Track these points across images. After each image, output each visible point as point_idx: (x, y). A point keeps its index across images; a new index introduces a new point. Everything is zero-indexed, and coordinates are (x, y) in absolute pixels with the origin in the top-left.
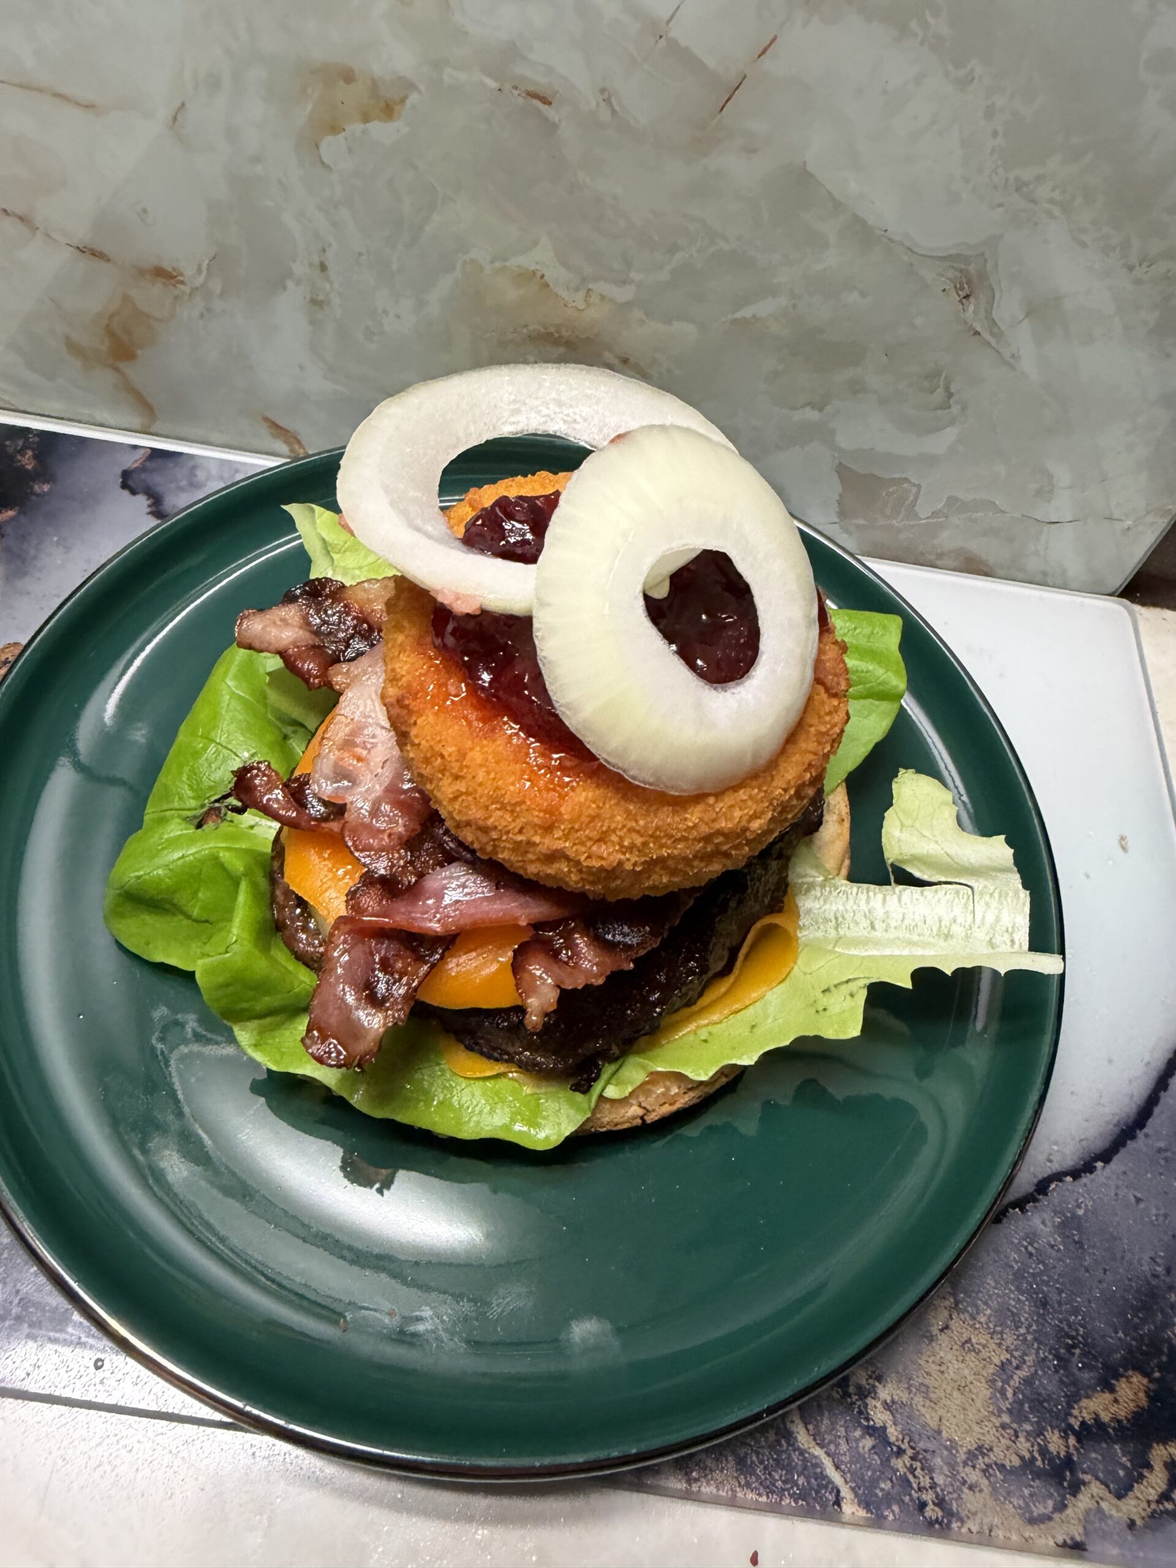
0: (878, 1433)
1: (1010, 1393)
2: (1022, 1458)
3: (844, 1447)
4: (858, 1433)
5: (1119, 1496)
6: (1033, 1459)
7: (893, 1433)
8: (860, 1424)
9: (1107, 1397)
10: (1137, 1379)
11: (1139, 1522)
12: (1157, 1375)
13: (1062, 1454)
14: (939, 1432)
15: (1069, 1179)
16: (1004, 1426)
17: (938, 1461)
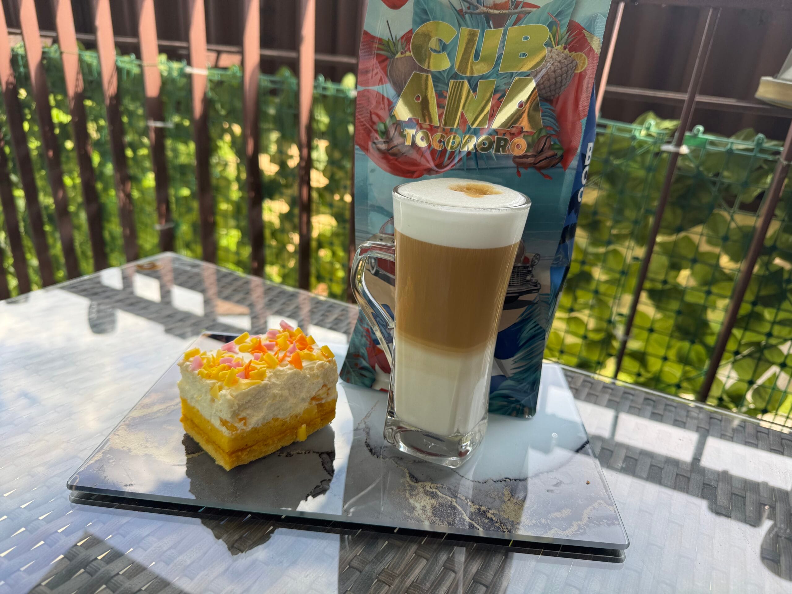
0: (491, 519)
1: (529, 512)
2: (534, 524)
3: (480, 521)
4: (484, 519)
5: (564, 530)
6: (537, 524)
7: (494, 519)
8: (484, 517)
9: (559, 513)
10: (568, 510)
11: (570, 535)
12: (574, 509)
13: (546, 523)
14: (508, 519)
15: (545, 473)
16: (528, 518)
17: (508, 524)
